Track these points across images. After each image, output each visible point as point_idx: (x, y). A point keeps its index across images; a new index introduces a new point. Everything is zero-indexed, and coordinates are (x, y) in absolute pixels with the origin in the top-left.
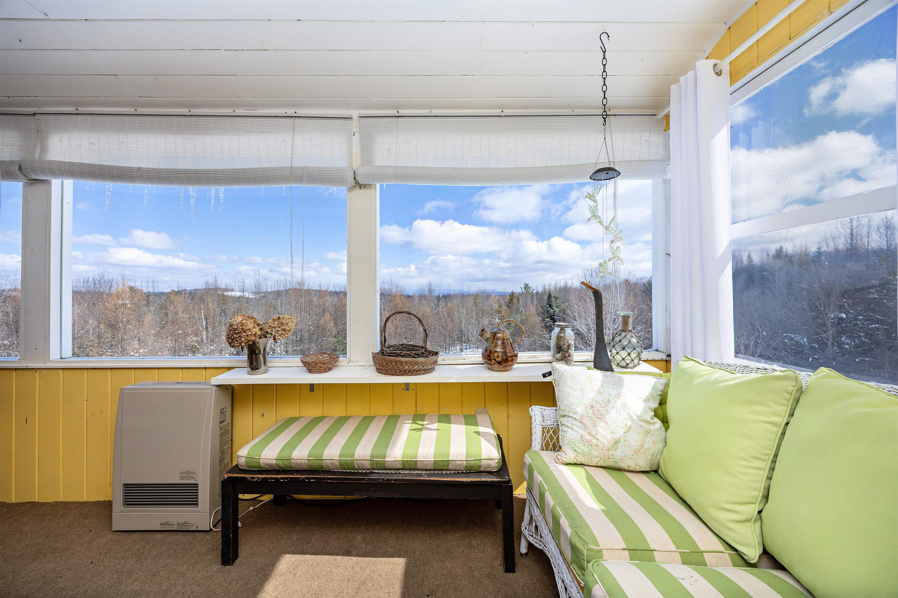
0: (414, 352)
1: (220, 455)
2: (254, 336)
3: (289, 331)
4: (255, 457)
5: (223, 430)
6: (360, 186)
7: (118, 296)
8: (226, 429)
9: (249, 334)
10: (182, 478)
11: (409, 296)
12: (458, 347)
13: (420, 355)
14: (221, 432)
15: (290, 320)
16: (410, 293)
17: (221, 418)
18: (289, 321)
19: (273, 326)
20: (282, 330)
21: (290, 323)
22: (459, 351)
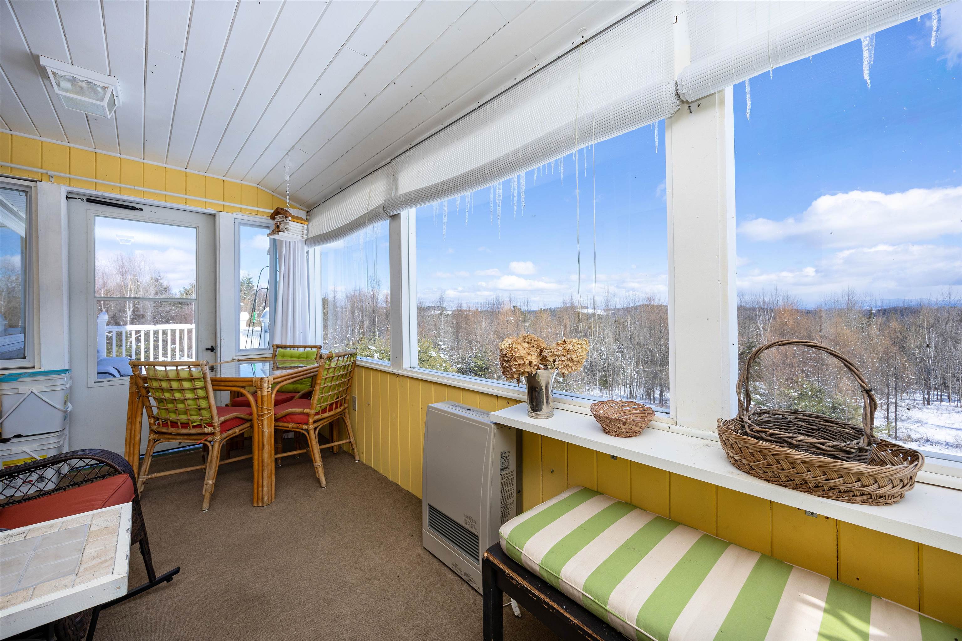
0: (831, 443)
1: (502, 510)
2: (529, 366)
3: (578, 361)
4: (516, 547)
5: (505, 480)
6: (689, 107)
7: (506, 314)
8: (510, 478)
9: (521, 363)
10: (466, 522)
11: (808, 312)
12: (918, 395)
13: (852, 453)
14: (502, 481)
15: (579, 346)
16: (811, 306)
17: (501, 464)
18: (578, 348)
19: (555, 353)
20: (568, 359)
21: (580, 350)
22: (921, 402)
